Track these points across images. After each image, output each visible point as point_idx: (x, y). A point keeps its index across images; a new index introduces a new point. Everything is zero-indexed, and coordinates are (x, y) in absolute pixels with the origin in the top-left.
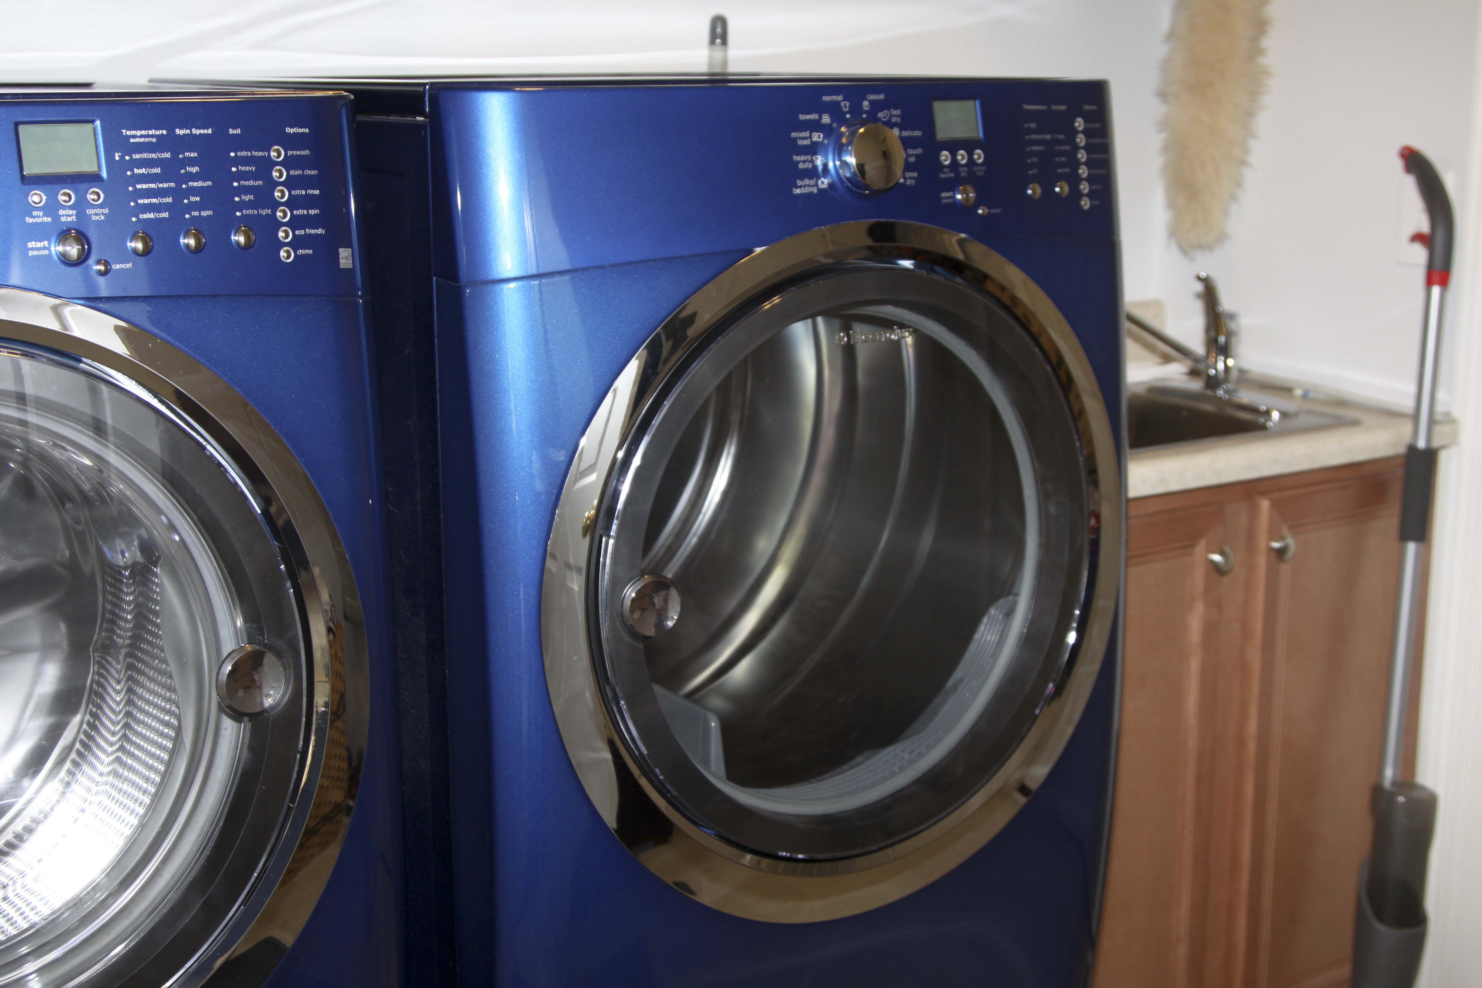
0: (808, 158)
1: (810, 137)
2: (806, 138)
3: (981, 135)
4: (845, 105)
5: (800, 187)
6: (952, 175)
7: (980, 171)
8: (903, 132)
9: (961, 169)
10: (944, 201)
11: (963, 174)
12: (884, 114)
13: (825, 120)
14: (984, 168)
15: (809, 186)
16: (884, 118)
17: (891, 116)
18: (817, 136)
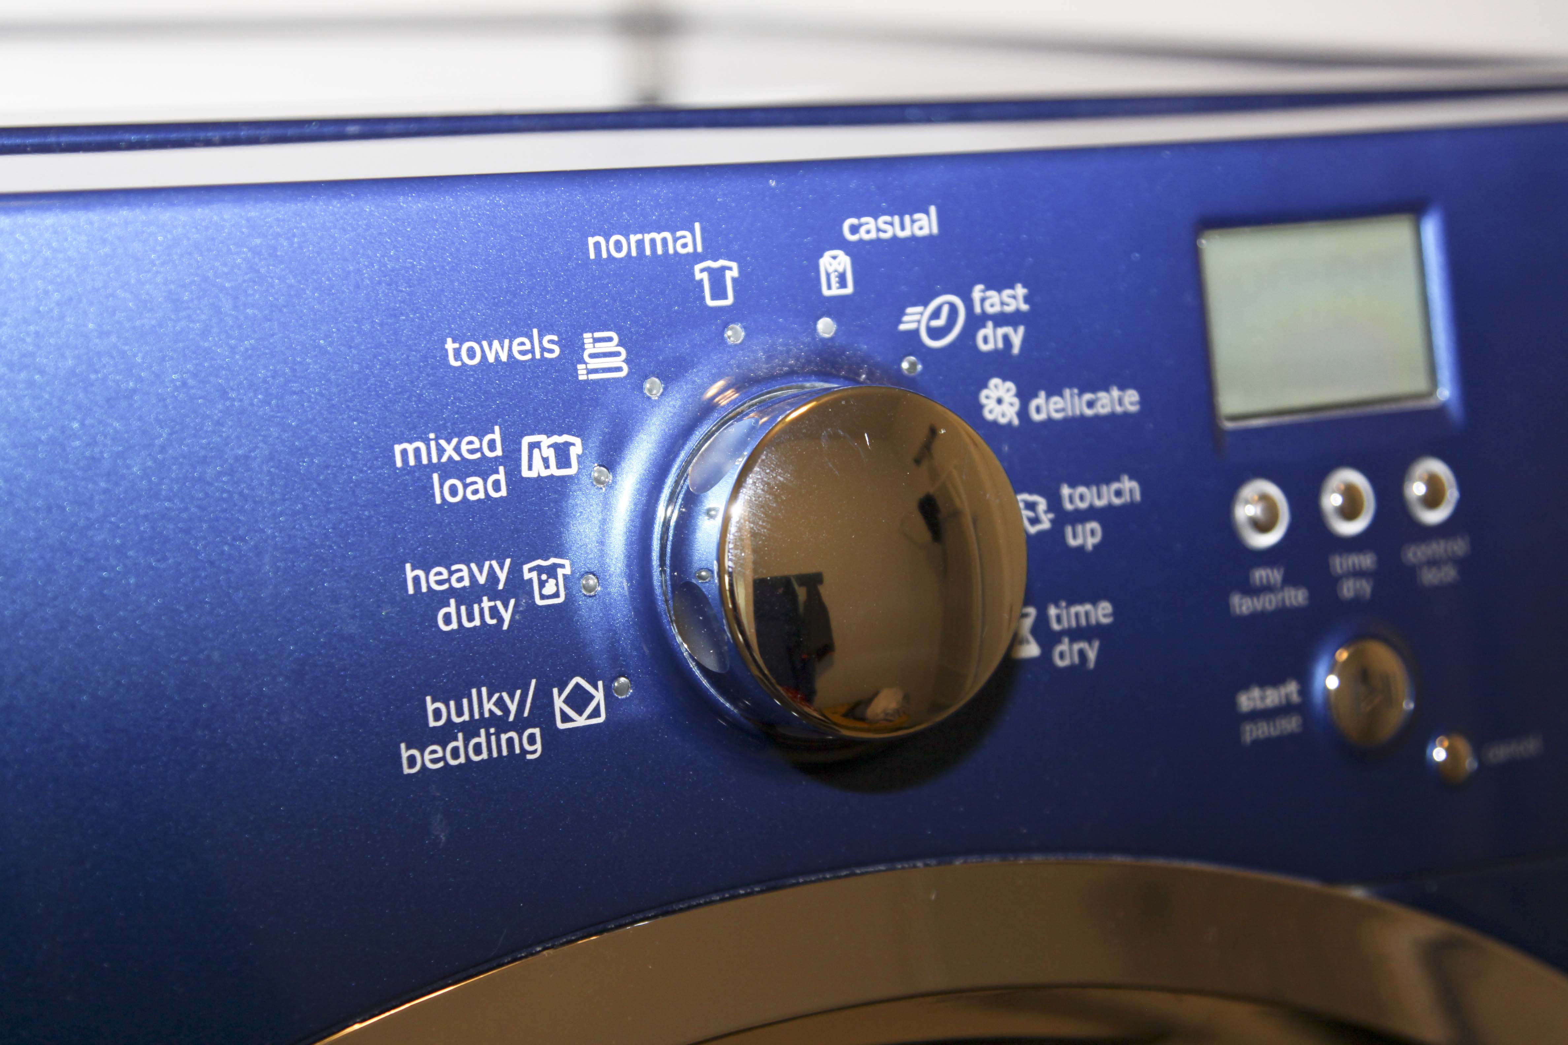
0: (492, 577)
1: (511, 459)
2: (483, 468)
3: (1445, 393)
4: (717, 277)
5: (444, 735)
6: (1297, 597)
7: (1433, 563)
8: (1040, 400)
9: (1340, 563)
10: (1252, 732)
11: (1348, 589)
12: (936, 314)
13: (594, 364)
14: (1459, 546)
15: (500, 724)
16: (935, 333)
17: (975, 321)
18: (551, 454)
